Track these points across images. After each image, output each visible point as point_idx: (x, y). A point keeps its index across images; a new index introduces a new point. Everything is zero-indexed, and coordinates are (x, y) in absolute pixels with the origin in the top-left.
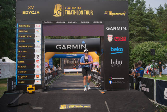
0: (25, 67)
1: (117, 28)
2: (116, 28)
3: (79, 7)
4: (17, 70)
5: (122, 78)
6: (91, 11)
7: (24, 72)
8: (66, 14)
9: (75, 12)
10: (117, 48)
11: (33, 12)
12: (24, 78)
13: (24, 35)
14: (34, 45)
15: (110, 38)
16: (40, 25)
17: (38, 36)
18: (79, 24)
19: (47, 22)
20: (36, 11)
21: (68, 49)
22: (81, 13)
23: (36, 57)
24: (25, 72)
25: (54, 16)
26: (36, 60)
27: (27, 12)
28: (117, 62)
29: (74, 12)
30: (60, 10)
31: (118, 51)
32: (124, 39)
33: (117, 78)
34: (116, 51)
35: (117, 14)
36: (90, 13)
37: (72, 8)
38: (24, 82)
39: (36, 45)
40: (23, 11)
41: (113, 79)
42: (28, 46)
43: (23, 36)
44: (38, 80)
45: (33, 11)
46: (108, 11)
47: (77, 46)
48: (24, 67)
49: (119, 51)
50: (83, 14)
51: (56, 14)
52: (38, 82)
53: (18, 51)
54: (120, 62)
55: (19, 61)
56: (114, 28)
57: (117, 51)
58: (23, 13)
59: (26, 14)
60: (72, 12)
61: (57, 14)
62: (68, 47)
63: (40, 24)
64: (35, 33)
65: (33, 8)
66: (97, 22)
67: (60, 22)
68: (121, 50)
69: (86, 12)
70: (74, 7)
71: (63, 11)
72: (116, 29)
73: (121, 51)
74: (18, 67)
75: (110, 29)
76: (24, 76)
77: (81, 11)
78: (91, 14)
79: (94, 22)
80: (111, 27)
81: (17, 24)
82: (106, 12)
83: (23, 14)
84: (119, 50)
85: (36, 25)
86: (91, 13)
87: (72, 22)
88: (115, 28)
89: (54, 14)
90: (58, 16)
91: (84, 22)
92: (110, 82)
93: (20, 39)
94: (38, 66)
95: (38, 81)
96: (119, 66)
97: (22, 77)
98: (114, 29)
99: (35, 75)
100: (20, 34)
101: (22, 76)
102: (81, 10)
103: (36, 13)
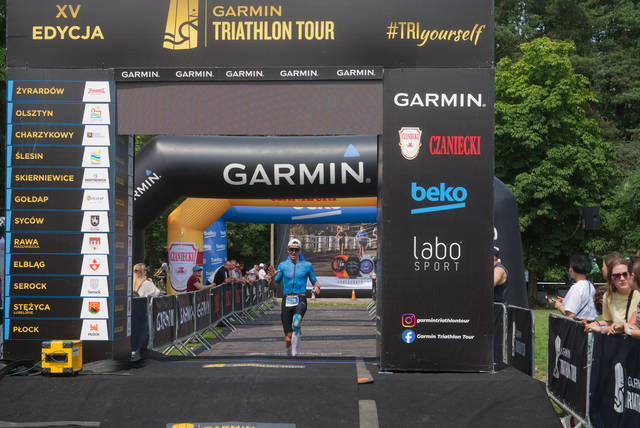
0: (41, 265)
1: (444, 96)
2: (437, 98)
3: (272, 8)
4: (8, 278)
5: (460, 321)
6: (328, 23)
7: (36, 286)
8: (217, 38)
9: (258, 28)
10: (443, 185)
11: (75, 33)
12: (37, 313)
13: (37, 129)
14: (79, 173)
15: (410, 143)
16: (105, 85)
17: (98, 135)
18: (272, 80)
19: (137, 74)
20: (88, 28)
21: (277, 182)
22: (284, 31)
23: (86, 226)
24: (43, 286)
25: (167, 45)
26: (86, 238)
27: (50, 33)
28: (441, 248)
29: (252, 27)
30: (191, 19)
31: (446, 202)
32: (472, 145)
33: (437, 321)
34: (437, 199)
35: (443, 35)
36: (323, 31)
37: (242, 10)
38: (36, 329)
39: (87, 174)
40: (35, 28)
41: (419, 321)
42: (56, 178)
43: (35, 135)
44: (94, 322)
45: (78, 28)
46: (402, 24)
47: (320, 168)
48: (36, 264)
49: (450, 199)
50: (290, 38)
51: (173, 36)
52: (95, 331)
53: (13, 199)
54: (455, 247)
55: (16, 242)
56: (430, 97)
57: (442, 199)
58: (36, 33)
59: (47, 37)
60: (245, 27)
61: (178, 39)
62: (277, 175)
63: (107, 83)
64: (84, 123)
65: (74, 16)
66: (353, 72)
67: (191, 74)
68: (460, 194)
69: (303, 26)
70: (252, 8)
71: (204, 25)
72: (439, 102)
73: (460, 200)
74: (12, 264)
75: (410, 103)
76: (36, 302)
77: (284, 23)
78: (327, 38)
79: (340, 73)
80: (417, 96)
81: (10, 84)
82: (395, 27)
83: (35, 38)
84: (450, 197)
85: (89, 85)
86: (327, 31)
87: (242, 73)
88: (432, 99)
89: (166, 37)
90: (185, 46)
91: (296, 73)
92: (408, 337)
93: (21, 145)
94: (95, 261)
95: (95, 327)
96: (446, 266)
97: (28, 308)
98: (430, 103)
99: (82, 299)
100: (19, 125)
101: (27, 301)
102: (281, 20)
103: (88, 36)
